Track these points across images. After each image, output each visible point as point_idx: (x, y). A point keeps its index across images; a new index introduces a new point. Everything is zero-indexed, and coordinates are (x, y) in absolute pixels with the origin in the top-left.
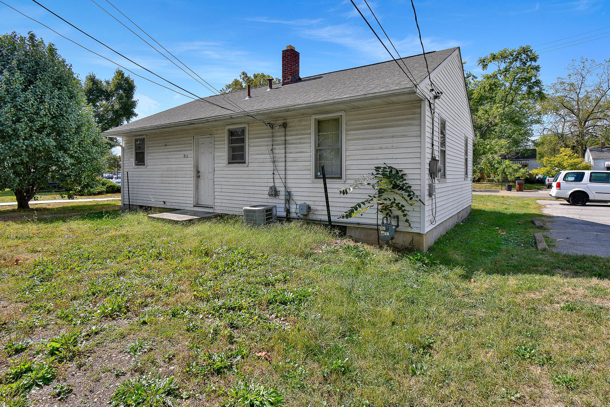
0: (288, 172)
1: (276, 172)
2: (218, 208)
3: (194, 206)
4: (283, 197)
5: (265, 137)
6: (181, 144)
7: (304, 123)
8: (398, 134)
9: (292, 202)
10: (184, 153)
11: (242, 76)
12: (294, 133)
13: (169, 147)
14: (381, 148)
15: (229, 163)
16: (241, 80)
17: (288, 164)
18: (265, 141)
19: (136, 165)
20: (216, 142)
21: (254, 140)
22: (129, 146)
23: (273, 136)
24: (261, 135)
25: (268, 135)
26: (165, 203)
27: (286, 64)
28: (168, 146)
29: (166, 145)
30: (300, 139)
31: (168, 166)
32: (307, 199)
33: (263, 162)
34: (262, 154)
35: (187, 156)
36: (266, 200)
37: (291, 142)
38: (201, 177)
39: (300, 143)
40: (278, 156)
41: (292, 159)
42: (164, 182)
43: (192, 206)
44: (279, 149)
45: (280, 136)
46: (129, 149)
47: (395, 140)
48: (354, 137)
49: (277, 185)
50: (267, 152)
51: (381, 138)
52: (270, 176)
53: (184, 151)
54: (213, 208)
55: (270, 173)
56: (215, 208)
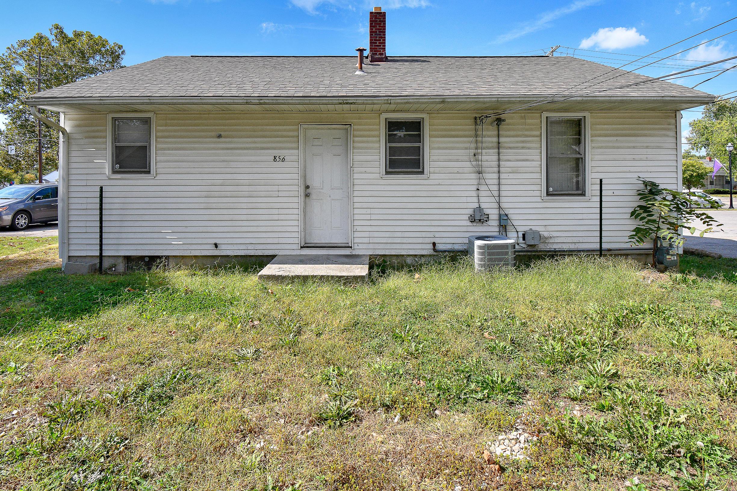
0: (503, 188)
1: (482, 188)
2: (361, 246)
3: (301, 247)
4: (496, 223)
5: (465, 136)
6: (264, 137)
7: (529, 121)
8: (652, 145)
9: (509, 228)
10: (277, 153)
11: (55, 31)
12: (512, 133)
13: (228, 140)
14: (634, 160)
15: (387, 173)
16: (52, 38)
17: (502, 176)
18: (464, 142)
19: (114, 172)
20: (357, 137)
21: (437, 139)
22: (88, 132)
23: (476, 136)
24: (453, 133)
25: (467, 133)
26: (216, 245)
27: (376, 32)
28: (226, 138)
29: (220, 136)
30: (523, 142)
32: (535, 223)
33: (458, 173)
34: (457, 161)
35: (281, 158)
36: (464, 229)
37: (506, 145)
38: (313, 196)
39: (523, 148)
40: (485, 164)
41: (509, 170)
42: (210, 206)
44: (487, 154)
45: (489, 136)
46: (87, 138)
47: (649, 151)
48: (600, 145)
49: (483, 206)
50: (466, 158)
51: (634, 147)
52: (474, 194)
53: (274, 149)
54: (351, 247)
55: (475, 188)
56: (356, 247)
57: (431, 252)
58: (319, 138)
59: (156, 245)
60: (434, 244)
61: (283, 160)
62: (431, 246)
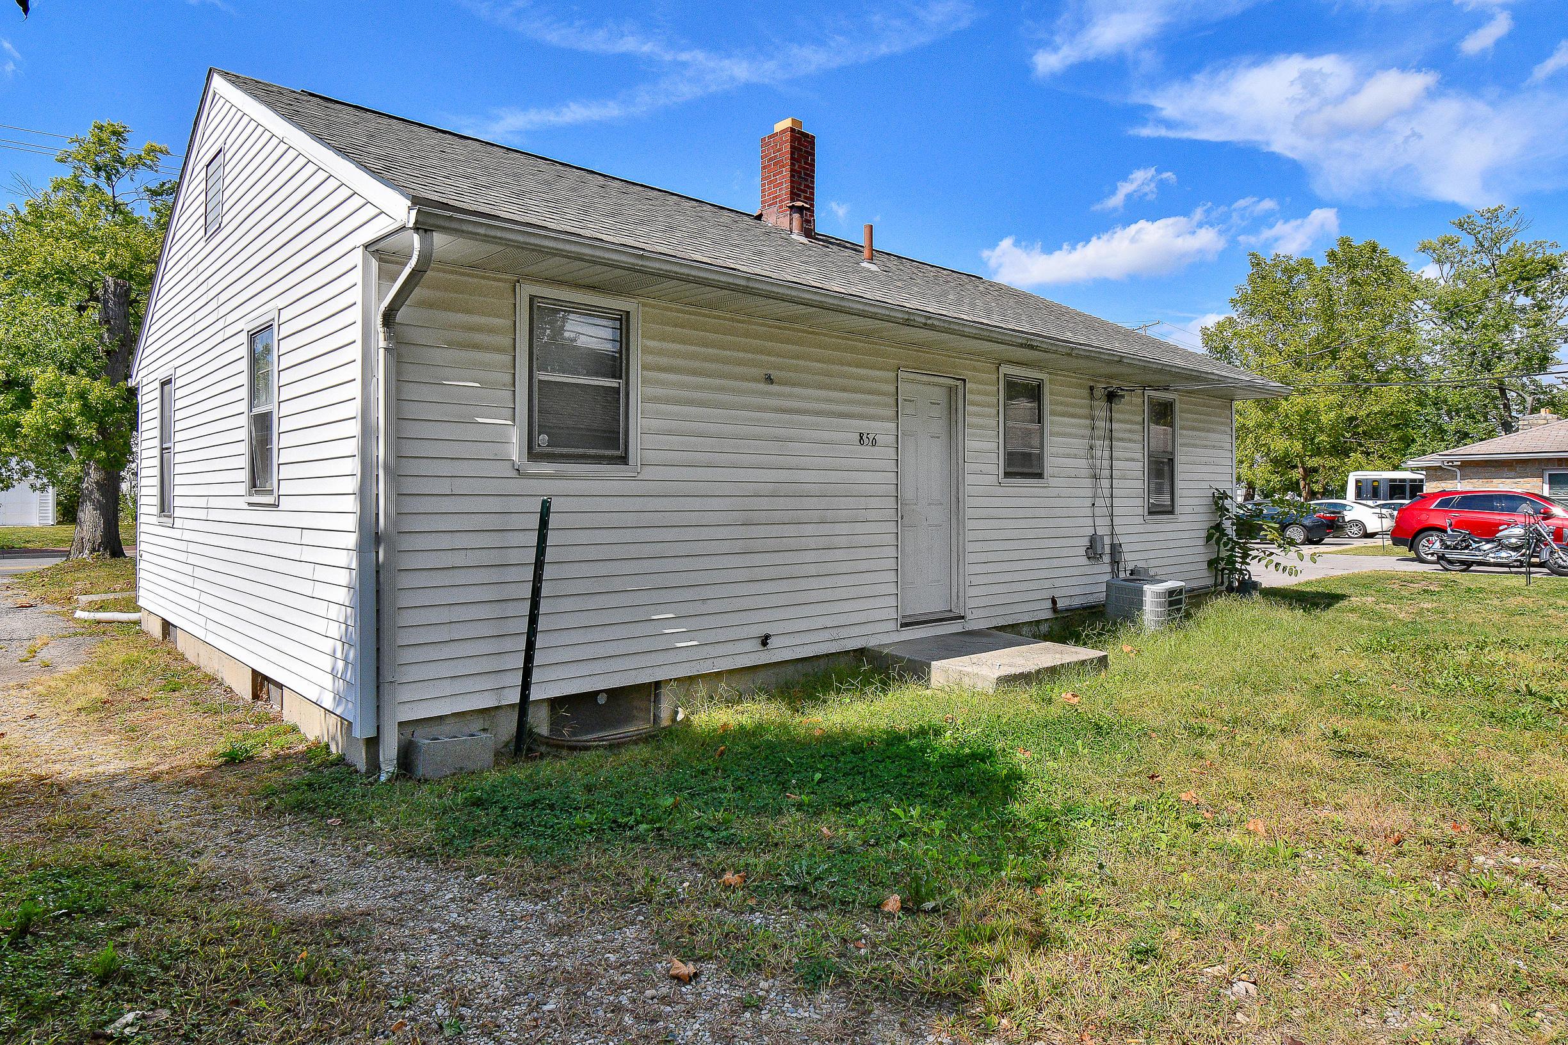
0: (1115, 502)
1: (1097, 502)
2: (977, 613)
3: (901, 626)
4: (1108, 559)
5: (1081, 417)
6: (844, 389)
7: (1134, 400)
8: (1217, 444)
10: (861, 425)
12: (1123, 416)
13: (787, 389)
15: (1007, 475)
17: (1115, 483)
18: (1081, 426)
19: (533, 455)
21: (1058, 418)
23: (1091, 417)
24: (1072, 410)
25: (1083, 411)
27: (800, 173)
28: (780, 384)
29: (769, 380)
30: (1129, 431)
31: (783, 475)
33: (1076, 477)
34: (1075, 457)
35: (871, 437)
36: (1081, 571)
37: (1118, 435)
39: (1130, 441)
40: (1098, 463)
41: (1121, 474)
43: (891, 626)
44: (1100, 448)
45: (1102, 419)
47: (1215, 452)
49: (1098, 531)
50: (1082, 453)
51: (1206, 447)
52: (1088, 511)
53: (862, 417)
54: (963, 618)
55: (1089, 502)
56: (969, 616)
57: (1048, 615)
58: (910, 401)
59: (638, 657)
60: (1054, 602)
61: (874, 443)
62: (1049, 604)
